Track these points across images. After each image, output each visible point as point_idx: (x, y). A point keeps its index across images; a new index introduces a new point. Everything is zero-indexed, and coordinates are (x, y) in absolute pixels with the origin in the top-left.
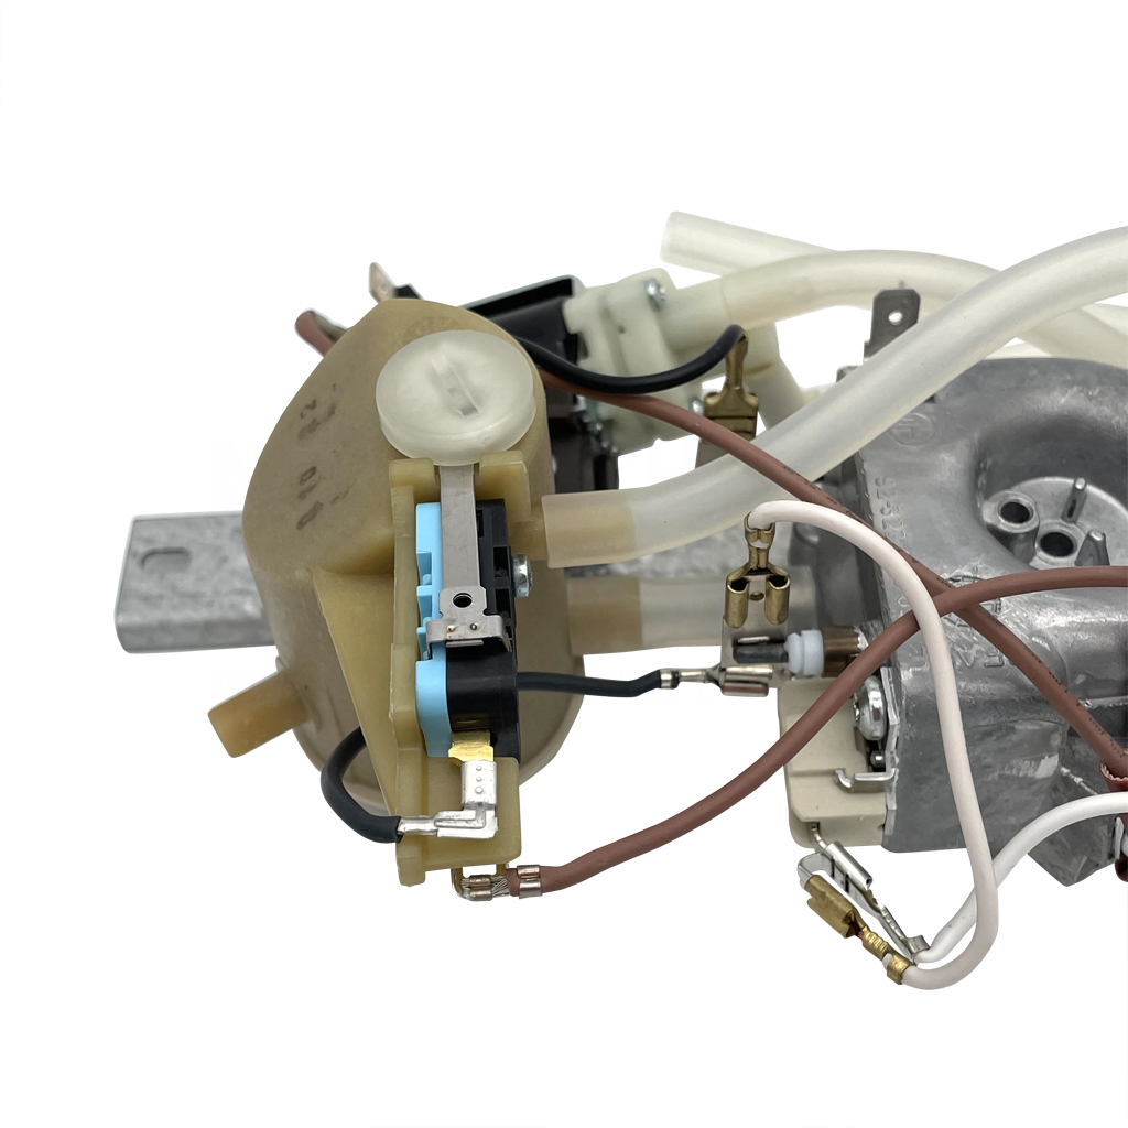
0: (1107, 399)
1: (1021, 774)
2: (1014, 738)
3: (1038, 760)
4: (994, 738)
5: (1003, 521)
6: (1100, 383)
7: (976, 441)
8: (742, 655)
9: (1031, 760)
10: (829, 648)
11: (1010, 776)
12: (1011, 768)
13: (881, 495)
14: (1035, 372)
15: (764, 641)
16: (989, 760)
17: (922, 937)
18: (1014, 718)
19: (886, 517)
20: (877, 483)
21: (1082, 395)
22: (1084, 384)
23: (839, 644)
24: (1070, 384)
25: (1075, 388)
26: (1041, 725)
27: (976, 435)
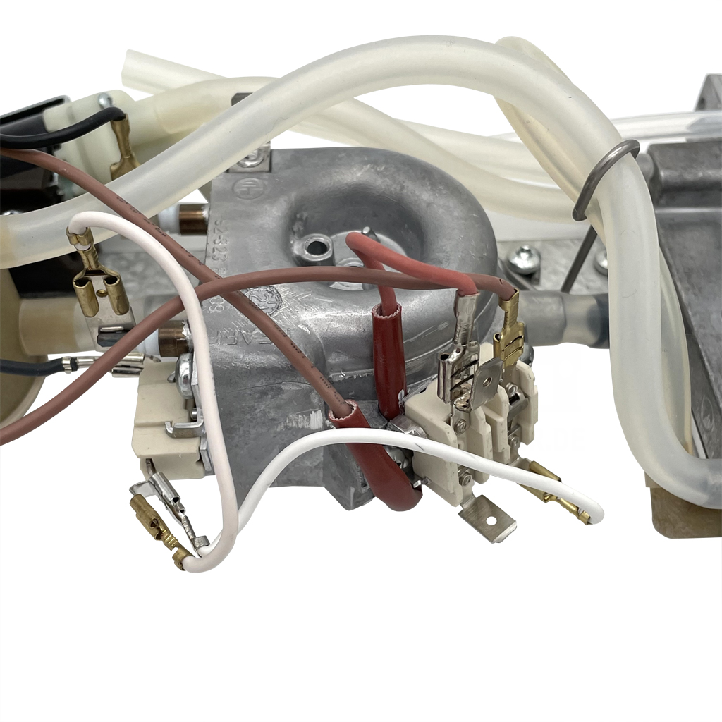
0: (388, 173)
1: (300, 426)
2: (284, 396)
3: (308, 414)
4: (270, 396)
5: (307, 253)
6: (386, 162)
7: (293, 200)
8: (102, 340)
9: (302, 414)
10: (162, 335)
11: (292, 427)
12: (291, 420)
13: (216, 231)
14: (343, 155)
15: (119, 330)
16: (273, 415)
17: (205, 537)
18: (280, 381)
19: (216, 245)
20: (216, 223)
21: (373, 170)
22: (375, 163)
23: (169, 332)
24: (366, 163)
25: (369, 166)
26: (300, 387)
27: (293, 195)
